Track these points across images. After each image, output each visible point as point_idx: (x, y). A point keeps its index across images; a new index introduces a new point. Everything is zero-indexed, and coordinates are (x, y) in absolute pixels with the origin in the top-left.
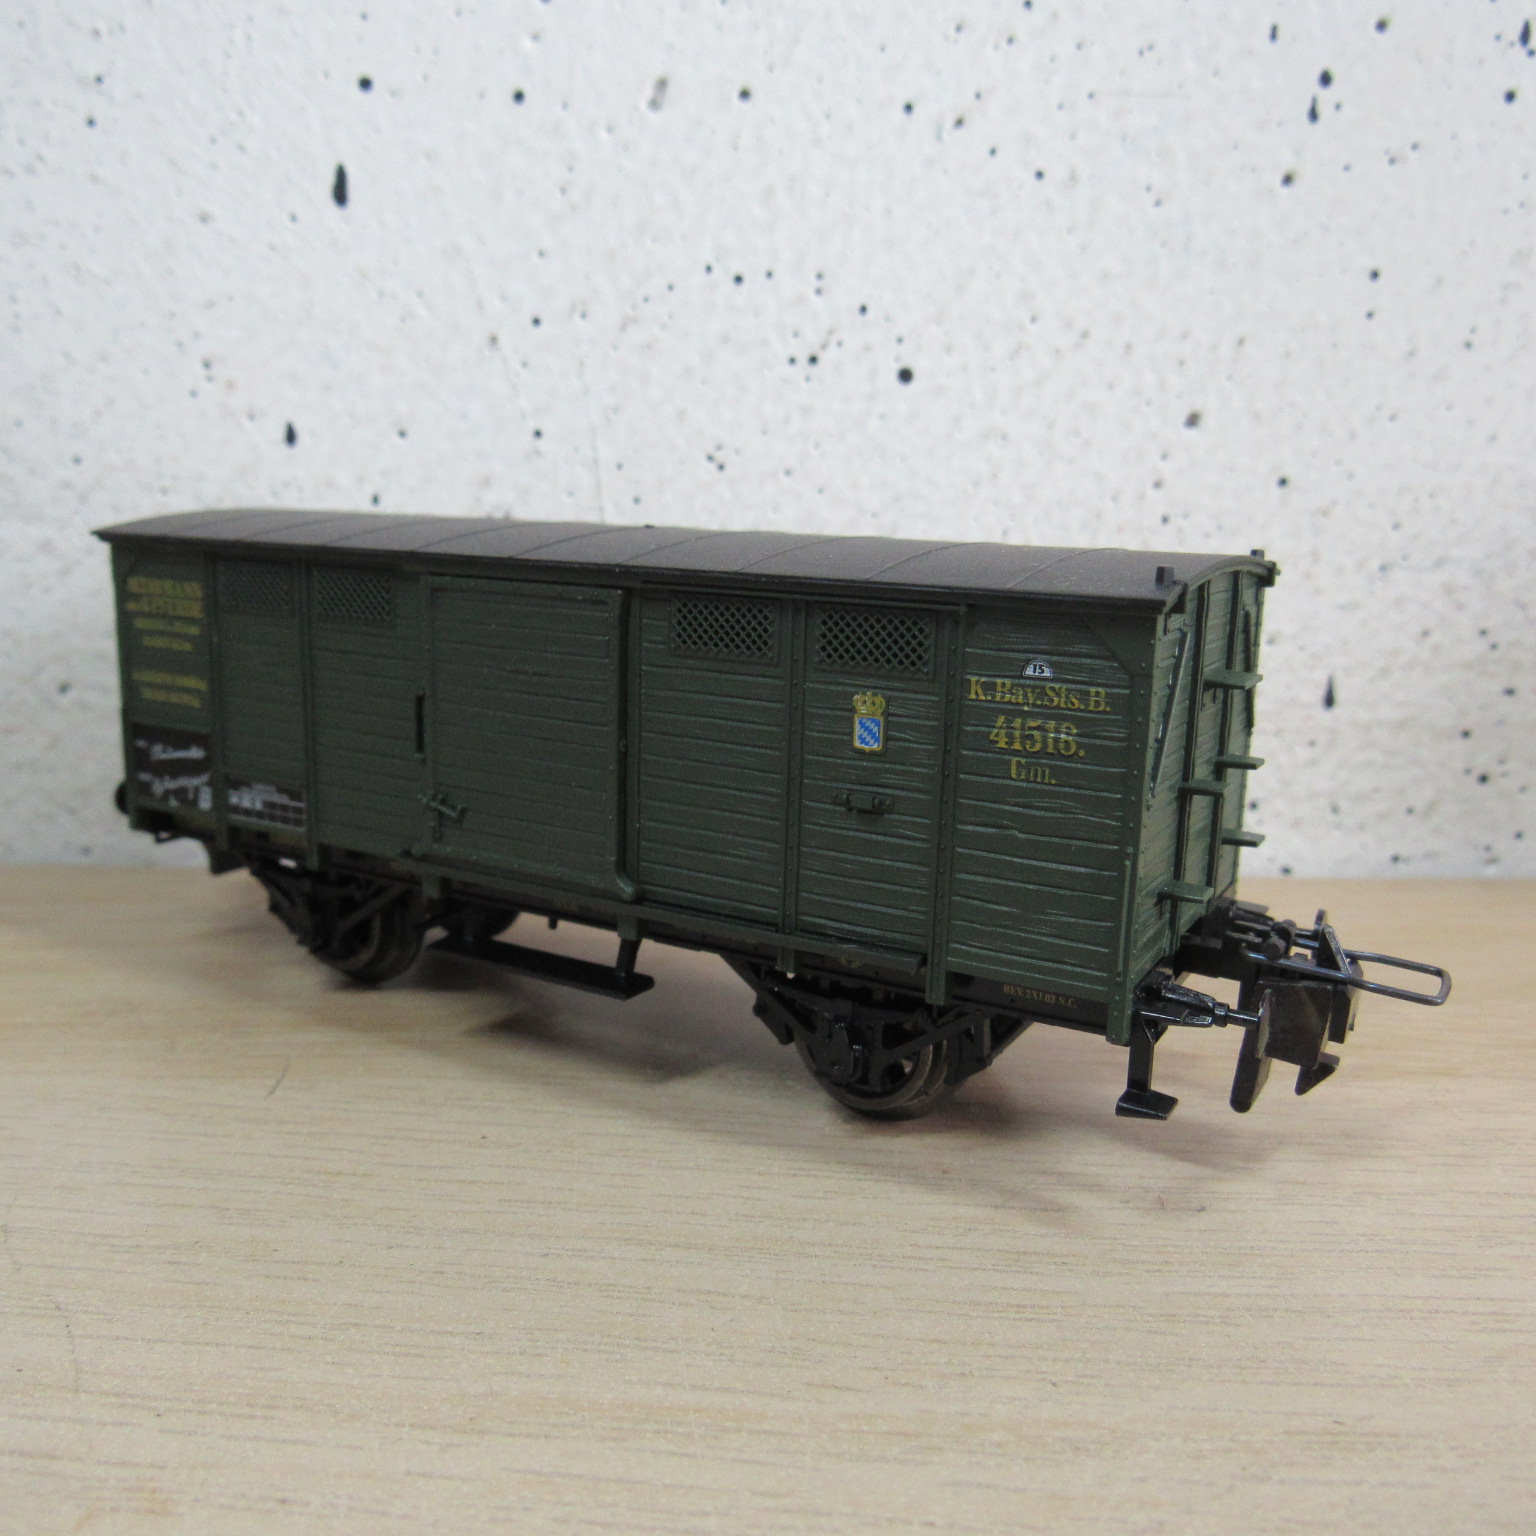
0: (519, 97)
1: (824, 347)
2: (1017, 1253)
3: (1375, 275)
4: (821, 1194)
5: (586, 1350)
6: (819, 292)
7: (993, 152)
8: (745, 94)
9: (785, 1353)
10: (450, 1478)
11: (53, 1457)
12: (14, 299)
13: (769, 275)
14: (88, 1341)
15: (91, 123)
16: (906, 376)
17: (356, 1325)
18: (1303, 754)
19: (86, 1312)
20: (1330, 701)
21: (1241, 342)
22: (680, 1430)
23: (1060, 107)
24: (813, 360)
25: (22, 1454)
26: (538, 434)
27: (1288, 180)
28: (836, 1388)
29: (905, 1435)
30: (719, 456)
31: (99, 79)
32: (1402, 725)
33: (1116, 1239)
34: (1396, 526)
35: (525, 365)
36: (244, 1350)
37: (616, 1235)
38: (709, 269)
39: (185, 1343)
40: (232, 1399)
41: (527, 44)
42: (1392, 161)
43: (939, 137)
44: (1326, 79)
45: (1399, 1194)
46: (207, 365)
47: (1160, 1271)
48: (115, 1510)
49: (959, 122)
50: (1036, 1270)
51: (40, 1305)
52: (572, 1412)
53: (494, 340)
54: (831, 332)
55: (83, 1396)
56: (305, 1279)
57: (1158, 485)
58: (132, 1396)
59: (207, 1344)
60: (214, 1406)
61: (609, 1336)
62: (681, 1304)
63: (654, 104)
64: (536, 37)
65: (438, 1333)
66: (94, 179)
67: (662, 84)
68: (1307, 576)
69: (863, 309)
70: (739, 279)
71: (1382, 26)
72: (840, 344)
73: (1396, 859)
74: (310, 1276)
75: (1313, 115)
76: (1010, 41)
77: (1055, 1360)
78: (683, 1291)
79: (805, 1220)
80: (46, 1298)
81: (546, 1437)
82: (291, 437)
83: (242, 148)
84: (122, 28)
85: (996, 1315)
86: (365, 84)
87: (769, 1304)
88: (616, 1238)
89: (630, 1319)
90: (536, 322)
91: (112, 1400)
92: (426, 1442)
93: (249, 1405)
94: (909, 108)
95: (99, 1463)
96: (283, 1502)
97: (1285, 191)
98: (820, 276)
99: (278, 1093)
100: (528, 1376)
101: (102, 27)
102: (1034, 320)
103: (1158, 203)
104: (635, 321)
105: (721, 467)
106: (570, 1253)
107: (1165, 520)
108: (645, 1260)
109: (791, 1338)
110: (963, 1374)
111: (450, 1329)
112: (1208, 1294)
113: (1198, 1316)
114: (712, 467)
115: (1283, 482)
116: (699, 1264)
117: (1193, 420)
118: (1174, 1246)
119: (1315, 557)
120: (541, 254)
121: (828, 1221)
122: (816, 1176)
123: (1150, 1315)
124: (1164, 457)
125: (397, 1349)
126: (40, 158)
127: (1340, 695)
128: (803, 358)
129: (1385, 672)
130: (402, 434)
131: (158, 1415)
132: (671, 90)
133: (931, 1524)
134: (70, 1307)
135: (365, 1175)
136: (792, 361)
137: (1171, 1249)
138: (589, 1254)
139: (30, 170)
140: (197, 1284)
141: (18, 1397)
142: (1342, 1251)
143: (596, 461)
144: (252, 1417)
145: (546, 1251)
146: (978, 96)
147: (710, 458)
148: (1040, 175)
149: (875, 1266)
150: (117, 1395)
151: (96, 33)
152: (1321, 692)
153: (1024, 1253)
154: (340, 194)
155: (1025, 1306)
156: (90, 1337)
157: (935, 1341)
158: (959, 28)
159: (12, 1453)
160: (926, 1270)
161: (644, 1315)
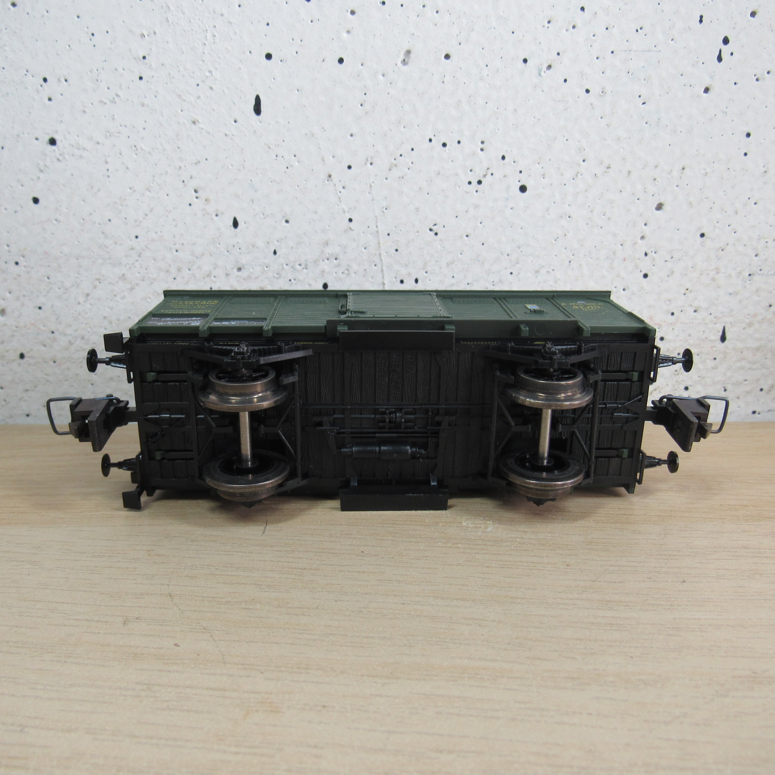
0: (341, 61)
1: (485, 176)
2: (606, 601)
3: (748, 135)
4: (515, 576)
5: (431, 644)
6: (482, 150)
7: (565, 81)
8: (447, 57)
9: (515, 645)
10: (389, 696)
11: (225, 690)
12: (107, 162)
13: (459, 142)
14: (222, 642)
15: (141, 78)
16: (523, 189)
17: (331, 634)
18: (711, 363)
19: (217, 630)
20: (723, 338)
21: (683, 169)
22: (479, 676)
23: (597, 58)
24: (480, 182)
25: (211, 689)
26: (350, 220)
27: (707, 90)
28: (540, 659)
29: (572, 678)
30: (434, 228)
31: (144, 58)
32: (758, 349)
33: (648, 595)
34: (756, 255)
35: (344, 188)
36: (288, 645)
37: (431, 594)
38: (430, 140)
39: (263, 642)
40: (290, 665)
41: (345, 35)
42: (757, 80)
43: (540, 75)
44: (726, 41)
45: (771, 574)
46: (196, 191)
47: (669, 609)
48: (257, 711)
49: (549, 67)
50: (615, 608)
51: (197, 627)
52: (432, 670)
53: (330, 176)
54: (488, 169)
55: (228, 665)
56: (304, 615)
57: (642, 238)
58: (249, 665)
59: (272, 643)
60: (284, 669)
61: (439, 638)
62: (466, 624)
63: (404, 62)
64: (348, 32)
65: (367, 637)
66: (143, 105)
67: (408, 52)
68: (714, 279)
69: (503, 158)
70: (444, 145)
71: (753, 14)
72: (492, 174)
73: (754, 412)
74: (306, 613)
75: (720, 59)
76: (574, 27)
77: (630, 647)
78: (466, 619)
79: (511, 587)
80: (198, 625)
81: (424, 680)
82: (235, 224)
83: (211, 88)
84: (155, 33)
85: (601, 628)
86: (269, 56)
87: (504, 624)
88: (432, 596)
89: (446, 631)
90: (349, 167)
91: (241, 666)
92: (375, 682)
93: (297, 668)
94: (525, 61)
95: (244, 692)
96: (324, 707)
97: (705, 95)
98: (482, 142)
99: (266, 533)
100: (410, 655)
101: (146, 34)
102: (584, 161)
103: (644, 103)
104: (396, 166)
105: (436, 234)
106: (413, 603)
107: (646, 254)
108: (446, 606)
109: (516, 638)
110: (592, 653)
111: (371, 636)
112: (692, 619)
113: (688, 628)
114: (432, 233)
115: (702, 235)
116: (470, 607)
117: (659, 207)
118: (674, 598)
119: (717, 270)
120: (351, 135)
121: (521, 588)
122: (511, 568)
123: (668, 628)
124: (645, 224)
125: (352, 644)
126: (117, 95)
127: (728, 335)
128: (474, 182)
129: (750, 325)
130: (287, 221)
131: (262, 672)
132: (412, 55)
133: (590, 714)
134: (209, 628)
135: (316, 569)
136: (470, 183)
137: (673, 599)
138: (422, 603)
139: (113, 102)
140: (259, 617)
141: (201, 666)
142: (748, 600)
143: (378, 232)
144: (301, 673)
145: (403, 602)
146: (558, 54)
147: (431, 230)
148: (588, 91)
149: (545, 608)
150: (242, 664)
151: (143, 36)
152: (720, 334)
153: (609, 601)
154: (257, 109)
155: (613, 624)
156: (222, 640)
157: (577, 639)
158: (549, 22)
159: (207, 689)
160: (568, 609)
161: (452, 629)
